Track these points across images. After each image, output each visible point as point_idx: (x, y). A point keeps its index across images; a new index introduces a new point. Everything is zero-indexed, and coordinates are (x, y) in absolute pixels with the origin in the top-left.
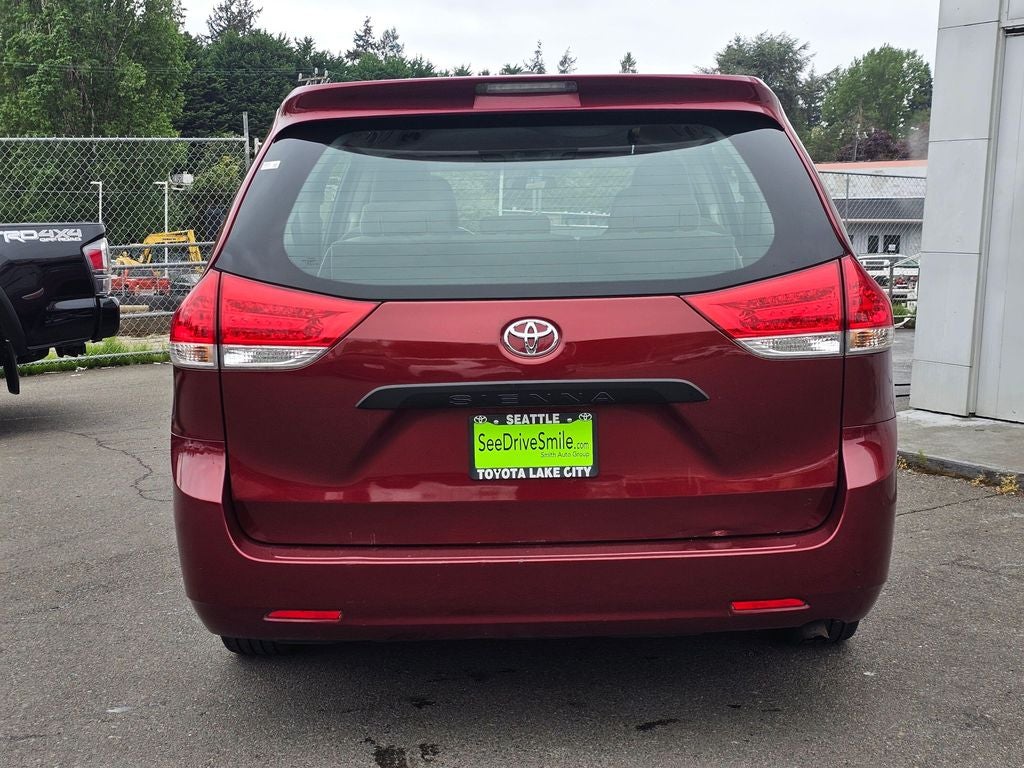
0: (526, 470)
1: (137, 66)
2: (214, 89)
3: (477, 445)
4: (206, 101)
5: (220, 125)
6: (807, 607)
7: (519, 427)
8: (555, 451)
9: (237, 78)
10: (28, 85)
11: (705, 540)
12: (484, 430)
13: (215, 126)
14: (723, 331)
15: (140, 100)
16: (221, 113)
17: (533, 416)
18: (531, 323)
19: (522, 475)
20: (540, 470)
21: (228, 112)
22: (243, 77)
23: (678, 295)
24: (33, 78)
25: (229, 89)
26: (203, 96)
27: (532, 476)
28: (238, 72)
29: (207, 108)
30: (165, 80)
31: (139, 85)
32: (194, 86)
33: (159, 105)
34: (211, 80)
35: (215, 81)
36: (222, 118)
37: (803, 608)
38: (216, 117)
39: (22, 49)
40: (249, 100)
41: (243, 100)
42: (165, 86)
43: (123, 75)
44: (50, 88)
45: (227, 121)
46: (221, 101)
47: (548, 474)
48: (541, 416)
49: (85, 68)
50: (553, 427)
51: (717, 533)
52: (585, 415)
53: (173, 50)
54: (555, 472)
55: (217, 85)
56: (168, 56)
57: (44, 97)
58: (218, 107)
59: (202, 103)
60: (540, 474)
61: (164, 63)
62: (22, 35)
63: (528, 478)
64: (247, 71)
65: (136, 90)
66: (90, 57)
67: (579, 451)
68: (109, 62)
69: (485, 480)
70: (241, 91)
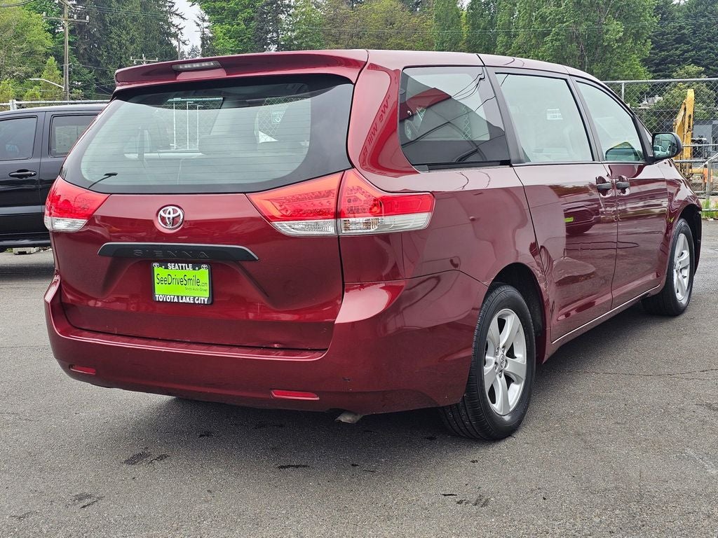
0: (178, 297)
1: (617, 24)
2: (684, 34)
3: (156, 281)
4: (676, 44)
5: (685, 60)
6: (318, 399)
7: (174, 271)
8: (192, 287)
9: (701, 25)
10: (545, 43)
11: (268, 349)
12: (159, 271)
13: (682, 61)
14: (265, 217)
15: (619, 47)
16: (687, 51)
17: (180, 265)
18: (170, 209)
19: (176, 300)
20: (184, 298)
21: (692, 50)
22: (706, 23)
23: (245, 193)
24: (548, 39)
25: (694, 33)
26: (674, 40)
27: (181, 301)
28: (702, 20)
29: (677, 49)
30: (638, 31)
31: (618, 37)
32: (668, 34)
33: (632, 50)
34: (681, 28)
35: (684, 28)
36: (687, 55)
37: (316, 399)
38: (682, 55)
39: (543, 18)
40: (709, 40)
41: (704, 41)
42: (637, 36)
43: (608, 30)
44: (558, 43)
45: (691, 57)
46: (688, 43)
47: (188, 301)
48: (184, 265)
49: (583, 28)
50: (189, 272)
51: (276, 346)
52: (204, 266)
53: (644, 9)
54: (191, 300)
55: (686, 31)
56: (641, 14)
57: (554, 50)
58: (685, 47)
59: (673, 45)
60: (184, 301)
61: (637, 19)
62: (543, 10)
63: (178, 302)
64: (709, 19)
65: (616, 40)
66: (586, 20)
67: (203, 287)
68: (599, 23)
69: (159, 301)
70: (703, 34)
